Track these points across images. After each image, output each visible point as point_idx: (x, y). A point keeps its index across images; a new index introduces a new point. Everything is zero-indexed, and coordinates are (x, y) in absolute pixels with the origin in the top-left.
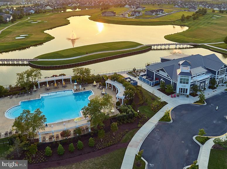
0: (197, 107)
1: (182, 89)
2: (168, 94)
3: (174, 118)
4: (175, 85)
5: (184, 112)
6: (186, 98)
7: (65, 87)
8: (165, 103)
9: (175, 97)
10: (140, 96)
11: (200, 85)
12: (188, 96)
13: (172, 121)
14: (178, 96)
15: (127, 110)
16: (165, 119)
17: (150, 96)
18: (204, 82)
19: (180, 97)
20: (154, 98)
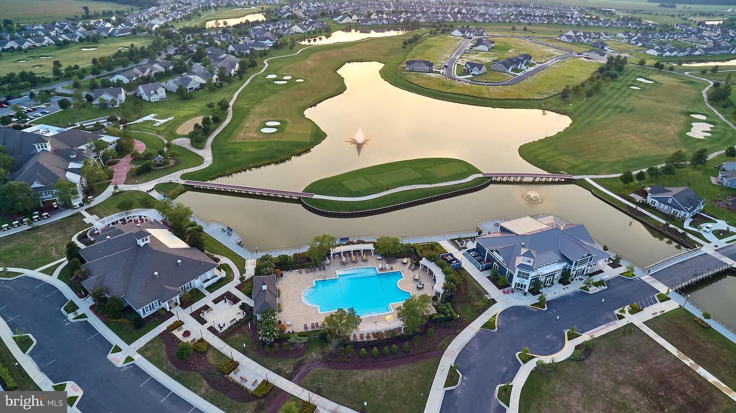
0: (533, 312)
1: (519, 284)
2: (500, 288)
3: (500, 325)
4: (511, 276)
5: (514, 318)
6: (523, 297)
7: (365, 261)
8: (493, 302)
9: (508, 293)
10: (463, 288)
11: (546, 279)
12: (525, 294)
13: (496, 329)
14: (513, 292)
15: (445, 310)
16: (489, 325)
17: (476, 288)
18: (554, 275)
19: (516, 294)
20: (481, 292)
